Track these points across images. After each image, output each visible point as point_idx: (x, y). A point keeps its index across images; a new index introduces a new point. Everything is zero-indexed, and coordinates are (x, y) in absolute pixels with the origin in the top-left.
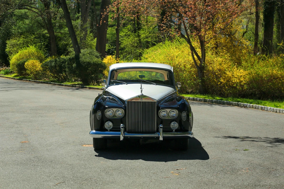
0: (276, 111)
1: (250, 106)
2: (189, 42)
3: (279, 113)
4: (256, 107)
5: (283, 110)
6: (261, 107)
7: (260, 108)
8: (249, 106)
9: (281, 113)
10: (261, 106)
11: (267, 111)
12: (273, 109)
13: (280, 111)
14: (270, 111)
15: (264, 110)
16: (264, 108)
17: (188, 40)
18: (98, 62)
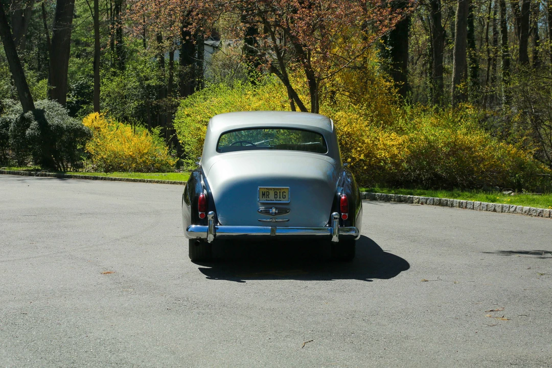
0: (495, 209)
1: (434, 201)
2: (286, 82)
3: (502, 212)
4: (449, 203)
5: (510, 206)
6: (459, 202)
7: (458, 204)
8: (432, 202)
9: (507, 211)
10: (458, 200)
11: (473, 209)
12: (487, 206)
13: (502, 208)
14: (480, 210)
15: (466, 207)
16: (467, 204)
17: (284, 78)
18: (76, 125)
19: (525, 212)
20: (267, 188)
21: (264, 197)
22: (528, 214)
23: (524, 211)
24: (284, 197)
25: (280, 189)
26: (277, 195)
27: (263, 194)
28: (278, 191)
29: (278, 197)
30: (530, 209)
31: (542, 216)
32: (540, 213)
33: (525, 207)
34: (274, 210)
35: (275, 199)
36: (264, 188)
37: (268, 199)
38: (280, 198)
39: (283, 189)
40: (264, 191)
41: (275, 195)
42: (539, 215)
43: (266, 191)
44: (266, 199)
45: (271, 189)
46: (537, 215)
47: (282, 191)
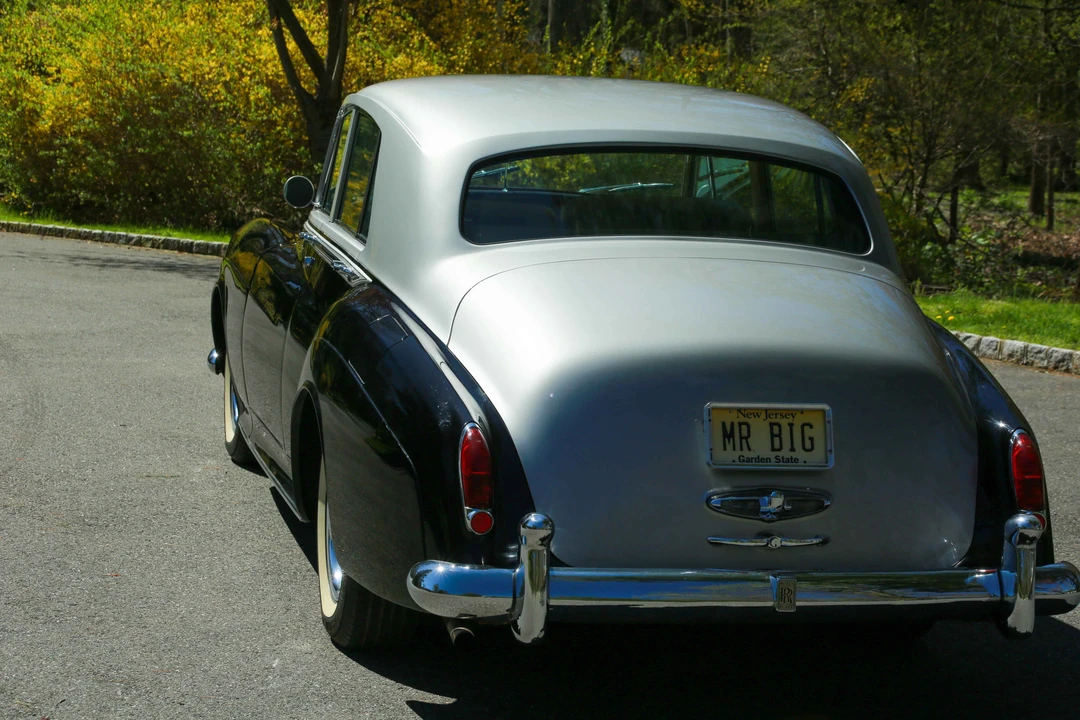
19: (1011, 355)
20: (739, 410)
21: (729, 447)
22: (1018, 361)
23: (1006, 351)
24: (808, 445)
25: (792, 413)
26: (779, 435)
27: (728, 435)
28: (784, 422)
29: (787, 444)
30: (1026, 347)
31: (1067, 371)
32: (1063, 360)
33: (1008, 342)
34: (777, 502)
35: (772, 455)
36: (730, 410)
37: (747, 454)
38: (792, 449)
39: (802, 411)
40: (729, 419)
41: (773, 436)
42: (1056, 368)
43: (735, 418)
44: (738, 453)
45: (756, 413)
46: (1052, 365)
47: (798, 421)
